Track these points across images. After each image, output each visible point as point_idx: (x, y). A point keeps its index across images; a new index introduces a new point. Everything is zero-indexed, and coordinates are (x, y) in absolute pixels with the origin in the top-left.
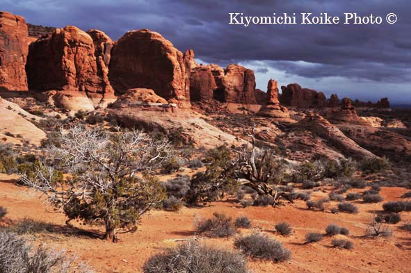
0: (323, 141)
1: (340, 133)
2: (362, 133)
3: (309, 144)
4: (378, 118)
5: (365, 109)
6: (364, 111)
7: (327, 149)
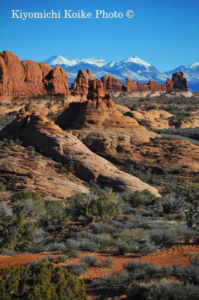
0: (49, 165)
1: (80, 146)
2: (127, 143)
3: (21, 171)
4: (163, 112)
5: (145, 95)
6: (141, 100)
7: (57, 180)
